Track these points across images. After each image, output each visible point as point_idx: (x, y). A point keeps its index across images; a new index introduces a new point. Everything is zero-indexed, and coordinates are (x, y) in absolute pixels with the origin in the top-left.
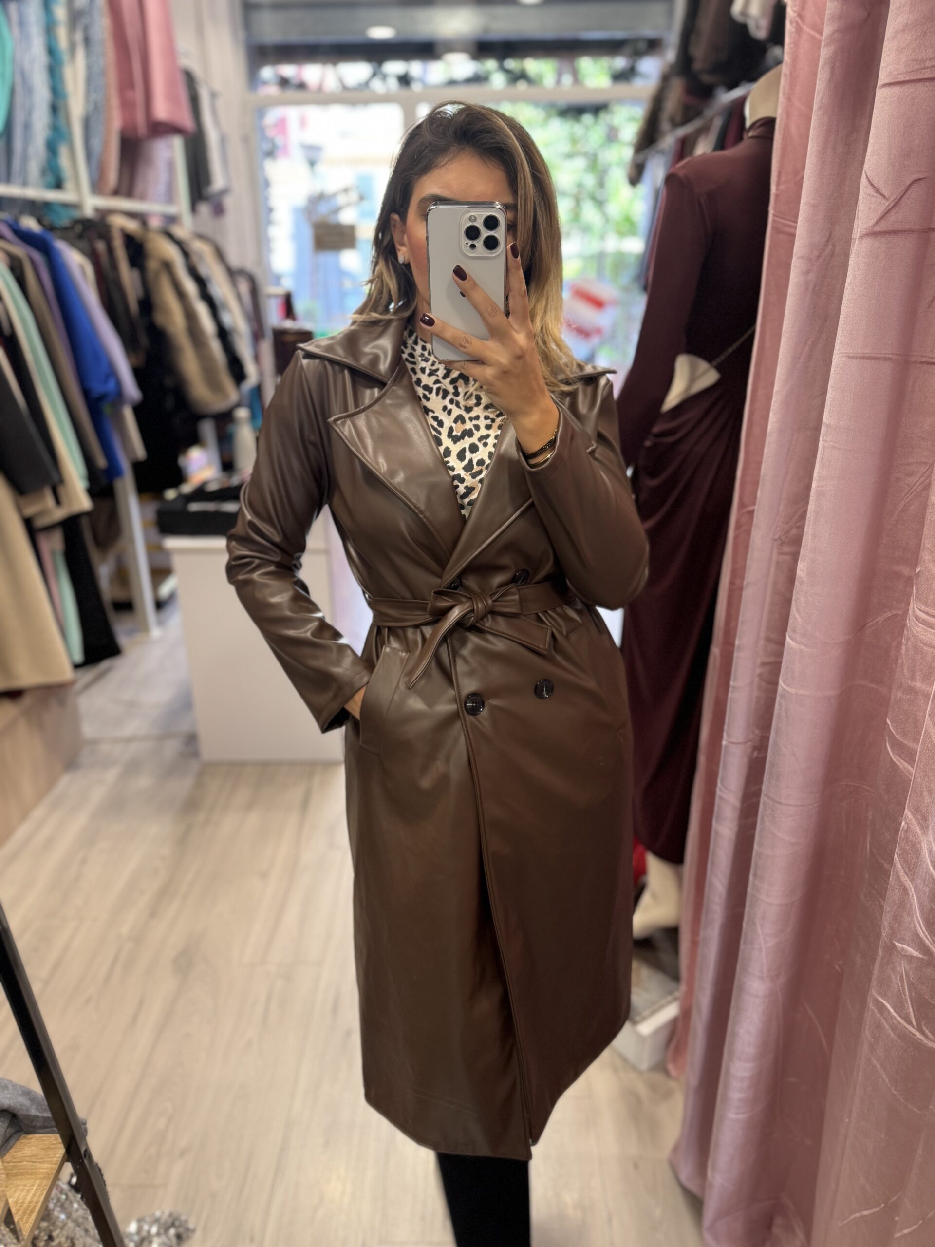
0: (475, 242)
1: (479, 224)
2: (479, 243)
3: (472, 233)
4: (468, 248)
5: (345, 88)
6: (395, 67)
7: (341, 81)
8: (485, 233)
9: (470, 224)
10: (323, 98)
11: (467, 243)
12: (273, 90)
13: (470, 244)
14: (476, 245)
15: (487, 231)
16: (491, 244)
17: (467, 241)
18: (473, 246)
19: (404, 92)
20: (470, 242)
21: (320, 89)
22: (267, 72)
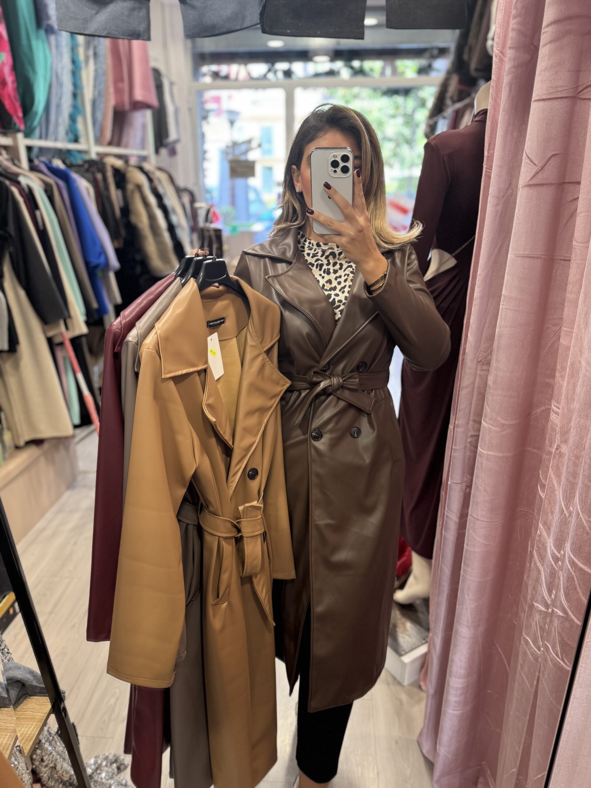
0: (336, 169)
1: (339, 159)
2: (339, 170)
3: (335, 164)
4: (333, 172)
5: (252, 78)
6: (282, 66)
7: (249, 74)
8: (342, 164)
9: (334, 159)
10: (239, 85)
11: (332, 170)
12: (208, 80)
13: (333, 170)
14: (337, 170)
15: (342, 163)
16: (345, 170)
17: (332, 168)
18: (335, 171)
19: (288, 81)
20: (334, 169)
21: (236, 79)
22: (205, 69)
